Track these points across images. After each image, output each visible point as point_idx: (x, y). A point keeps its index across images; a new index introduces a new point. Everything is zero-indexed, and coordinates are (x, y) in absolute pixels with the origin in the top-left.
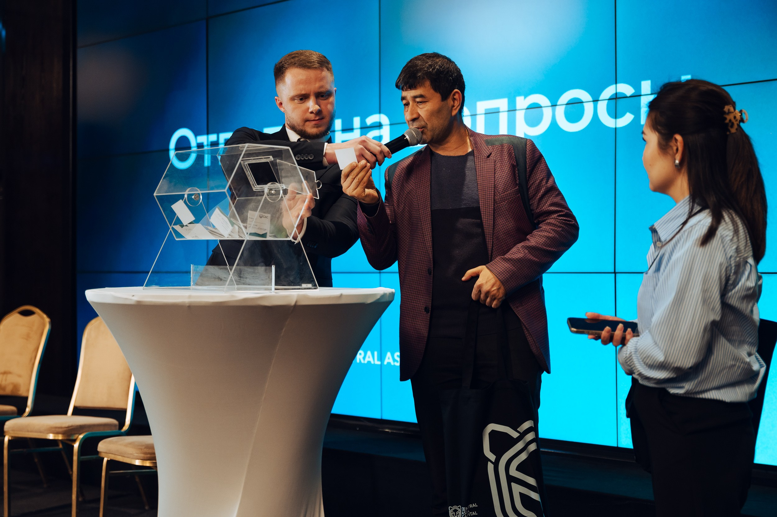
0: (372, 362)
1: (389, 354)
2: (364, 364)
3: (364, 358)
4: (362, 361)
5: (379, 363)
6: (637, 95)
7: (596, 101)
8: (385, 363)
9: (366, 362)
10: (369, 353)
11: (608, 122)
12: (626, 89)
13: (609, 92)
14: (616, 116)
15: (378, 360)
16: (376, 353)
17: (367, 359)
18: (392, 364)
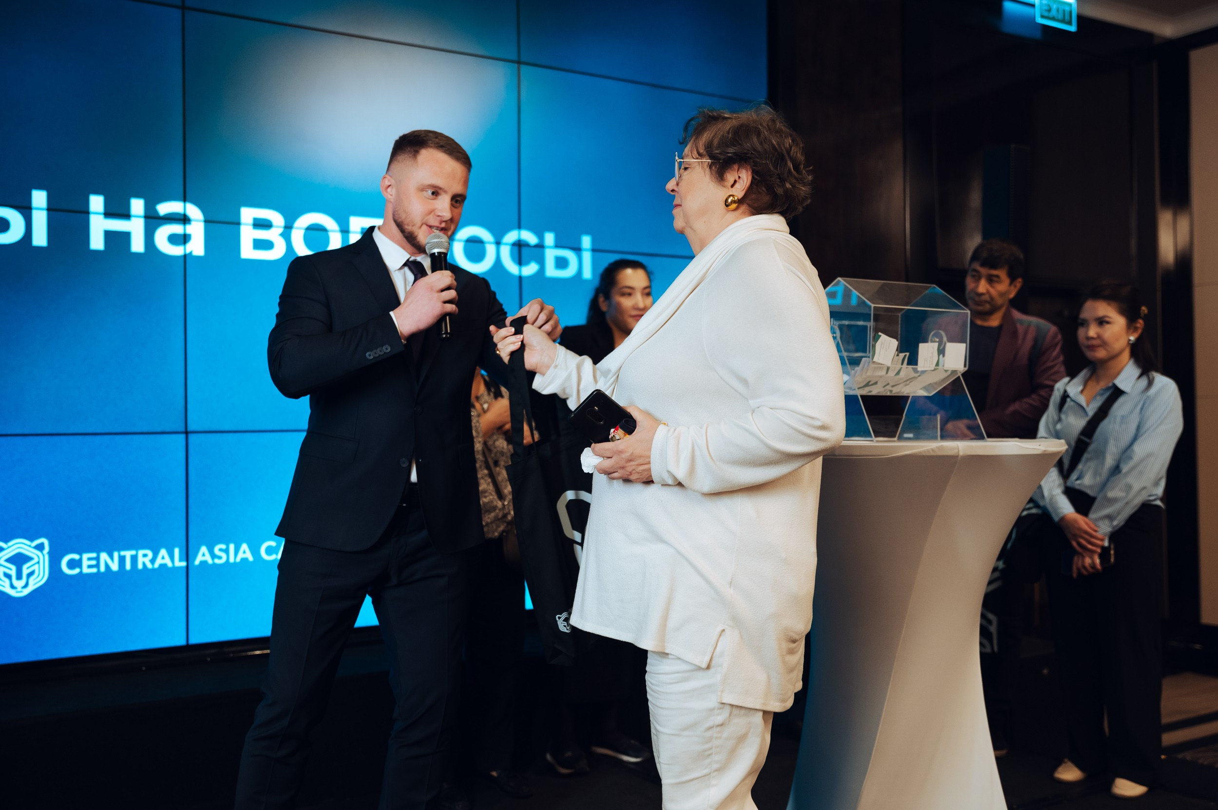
0: (170, 565)
1: (204, 549)
2: (153, 570)
3: (153, 561)
4: (149, 566)
5: (184, 564)
6: (540, 246)
7: (498, 243)
8: (197, 562)
9: (156, 565)
10: (163, 552)
11: (513, 268)
12: (529, 237)
13: (512, 236)
14: (520, 262)
15: (181, 560)
16: (177, 551)
17: (159, 562)
18: (210, 561)
